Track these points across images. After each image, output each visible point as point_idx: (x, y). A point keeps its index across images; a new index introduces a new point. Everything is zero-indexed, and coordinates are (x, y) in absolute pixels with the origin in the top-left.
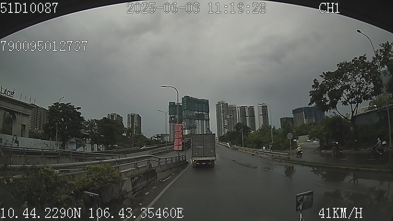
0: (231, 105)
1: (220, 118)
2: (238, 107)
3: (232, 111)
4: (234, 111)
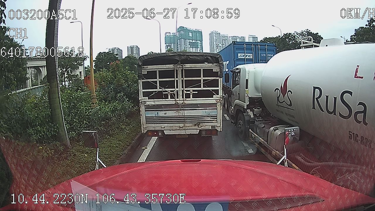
0: (223, 35)
1: (213, 46)
2: (230, 37)
3: (224, 40)
4: (227, 40)
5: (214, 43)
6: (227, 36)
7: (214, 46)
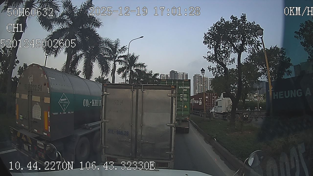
2: (209, 79)
4: (207, 81)
5: (197, 84)
6: (207, 78)
7: (197, 86)
